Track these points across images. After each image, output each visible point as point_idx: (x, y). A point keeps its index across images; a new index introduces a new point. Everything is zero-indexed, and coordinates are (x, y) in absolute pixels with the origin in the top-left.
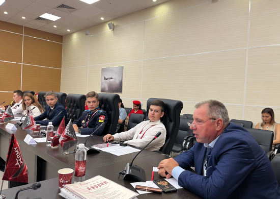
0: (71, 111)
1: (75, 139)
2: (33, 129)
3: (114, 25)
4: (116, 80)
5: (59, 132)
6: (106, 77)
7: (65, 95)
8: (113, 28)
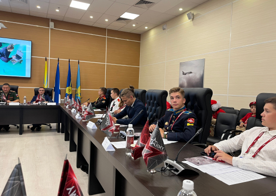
0: (151, 109)
1: (163, 153)
2: (112, 130)
3: (193, 15)
4: (196, 75)
5: (142, 141)
6: (185, 72)
7: (144, 92)
8: (192, 17)
